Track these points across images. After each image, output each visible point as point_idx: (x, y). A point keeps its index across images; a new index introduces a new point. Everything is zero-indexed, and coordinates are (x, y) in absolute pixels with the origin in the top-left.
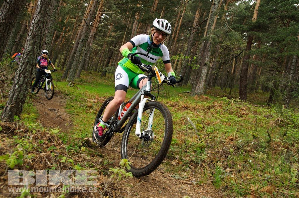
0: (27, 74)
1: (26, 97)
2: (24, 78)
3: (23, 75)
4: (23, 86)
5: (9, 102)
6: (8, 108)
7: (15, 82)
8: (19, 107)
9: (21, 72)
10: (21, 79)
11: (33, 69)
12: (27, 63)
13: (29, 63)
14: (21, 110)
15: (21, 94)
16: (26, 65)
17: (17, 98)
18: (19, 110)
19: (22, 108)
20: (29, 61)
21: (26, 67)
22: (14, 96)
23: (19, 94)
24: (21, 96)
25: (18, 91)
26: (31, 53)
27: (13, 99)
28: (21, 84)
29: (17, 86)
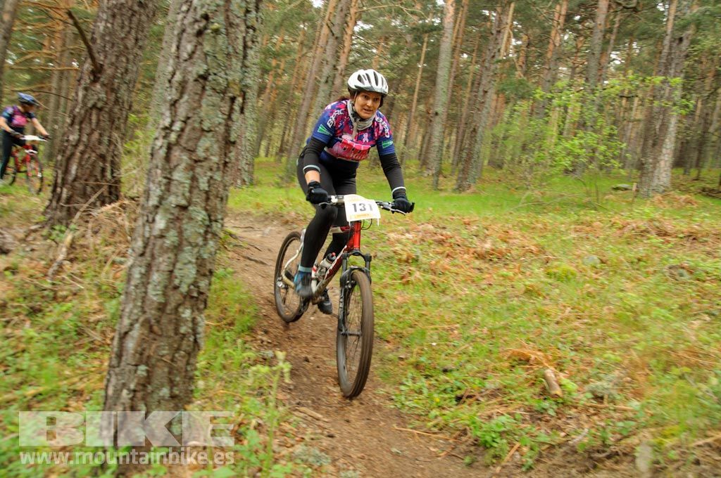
0: (205, 143)
1: (211, 272)
2: (192, 168)
3: (185, 158)
5: (131, 312)
6: (131, 345)
7: (148, 200)
8: (183, 330)
9: (173, 137)
10: (177, 176)
11: (235, 116)
12: (199, 87)
13: (209, 81)
14: (192, 347)
15: (185, 264)
16: (197, 94)
17: (166, 287)
18: (184, 347)
19: (198, 336)
20: (210, 71)
21: (194, 109)
22: (149, 274)
23: (174, 265)
24: (186, 271)
25: (168, 248)
26: (216, 26)
27: (149, 291)
28: (177, 206)
29: (161, 219)
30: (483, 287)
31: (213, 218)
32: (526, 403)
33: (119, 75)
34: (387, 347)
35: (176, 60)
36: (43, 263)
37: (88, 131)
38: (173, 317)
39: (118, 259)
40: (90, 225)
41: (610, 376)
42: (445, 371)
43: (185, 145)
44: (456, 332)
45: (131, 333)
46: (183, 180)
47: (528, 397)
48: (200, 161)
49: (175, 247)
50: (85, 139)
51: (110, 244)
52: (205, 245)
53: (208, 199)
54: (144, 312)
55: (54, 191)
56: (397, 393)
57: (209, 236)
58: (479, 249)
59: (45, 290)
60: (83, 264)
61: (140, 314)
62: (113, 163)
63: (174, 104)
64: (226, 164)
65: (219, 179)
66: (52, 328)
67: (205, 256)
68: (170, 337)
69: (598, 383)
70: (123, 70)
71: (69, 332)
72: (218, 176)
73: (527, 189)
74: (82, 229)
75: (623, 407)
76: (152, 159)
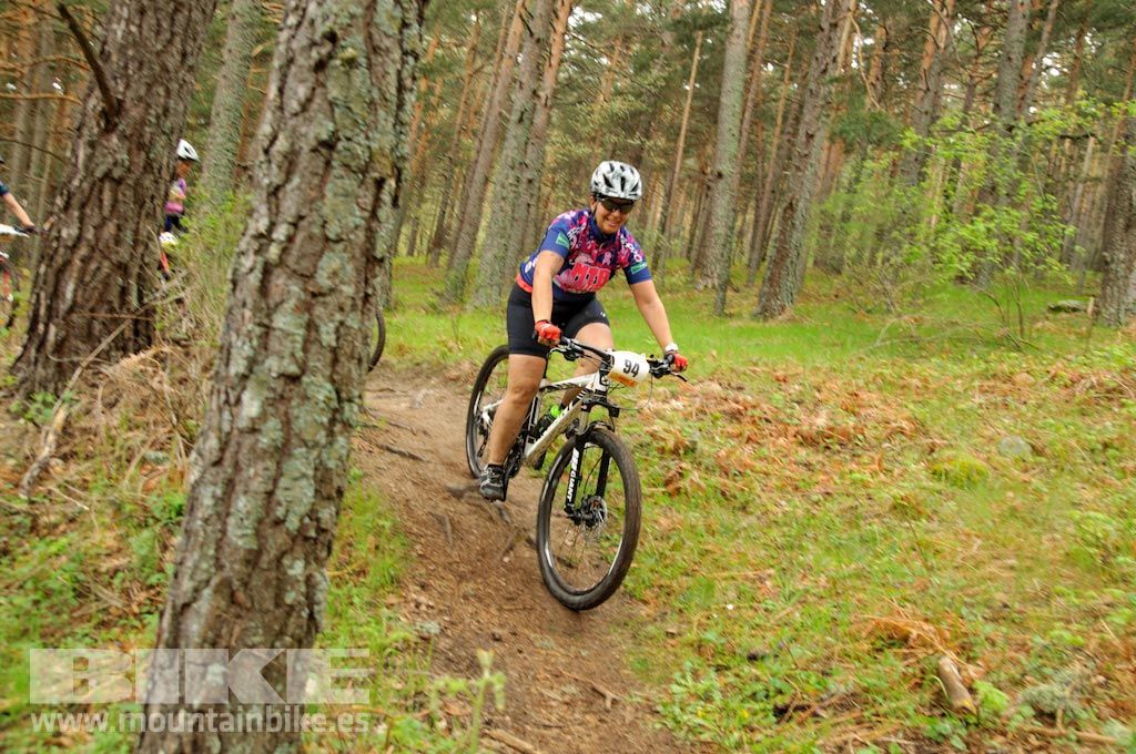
0: (331, 262)
1: (340, 492)
2: (308, 308)
3: (295, 289)
5: (196, 567)
6: (194, 626)
7: (227, 365)
8: (290, 598)
9: (274, 252)
10: (283, 321)
11: (382, 215)
12: (320, 162)
13: (339, 152)
14: (305, 628)
15: (296, 479)
16: (317, 174)
17: (260, 521)
18: (291, 628)
19: (316, 608)
20: (340, 134)
21: (312, 201)
22: (230, 497)
23: (275, 481)
24: (296, 492)
25: (265, 452)
26: (350, 52)
27: (230, 528)
28: (282, 375)
29: (252, 399)
30: (815, 498)
31: (344, 395)
32: (908, 723)
33: (153, 120)
34: (644, 611)
35: (278, 113)
36: (12, 462)
37: (96, 220)
38: (272, 574)
39: (152, 454)
40: (100, 392)
41: (1066, 673)
42: (753, 658)
43: (296, 267)
44: (768, 583)
45: (195, 605)
46: (292, 329)
47: (911, 712)
48: (322, 295)
49: (277, 449)
50: (90, 235)
51: (137, 427)
52: (331, 444)
53: (335, 361)
54: (219, 567)
55: (32, 329)
56: (666, 699)
57: (338, 428)
58: (805, 428)
59: (17, 513)
60: (88, 464)
61: (213, 570)
62: (141, 278)
63: (275, 192)
64: (367, 297)
65: (356, 326)
66: (29, 585)
67: (331, 464)
68: (267, 612)
69: (1043, 687)
70: (160, 111)
71: (61, 592)
72: (353, 321)
73: (889, 311)
74: (84, 400)
75: (1095, 736)
76: (234, 290)
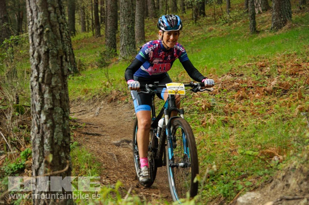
0: (54, 79)
1: (69, 134)
2: (52, 91)
3: (47, 87)
4: (56, 113)
5: (39, 159)
6: (41, 173)
7: (35, 109)
9: (40, 80)
10: (46, 96)
11: (64, 64)
12: (46, 56)
13: (50, 53)
15: (58, 133)
16: (46, 59)
17: (52, 144)
20: (49, 49)
21: (47, 66)
22: (43, 140)
23: (53, 134)
24: (59, 136)
25: (49, 127)
26: (47, 29)
27: (45, 147)
28: (49, 109)
29: (43, 116)
31: (65, 110)
35: (33, 46)
38: (57, 157)
43: (46, 82)
45: (40, 168)
46: (49, 97)
48: (54, 87)
49: (52, 126)
52: (64, 123)
53: (61, 102)
57: (65, 119)
61: (43, 158)
63: (37, 66)
65: (64, 93)
67: (65, 127)
76: (32, 91)
